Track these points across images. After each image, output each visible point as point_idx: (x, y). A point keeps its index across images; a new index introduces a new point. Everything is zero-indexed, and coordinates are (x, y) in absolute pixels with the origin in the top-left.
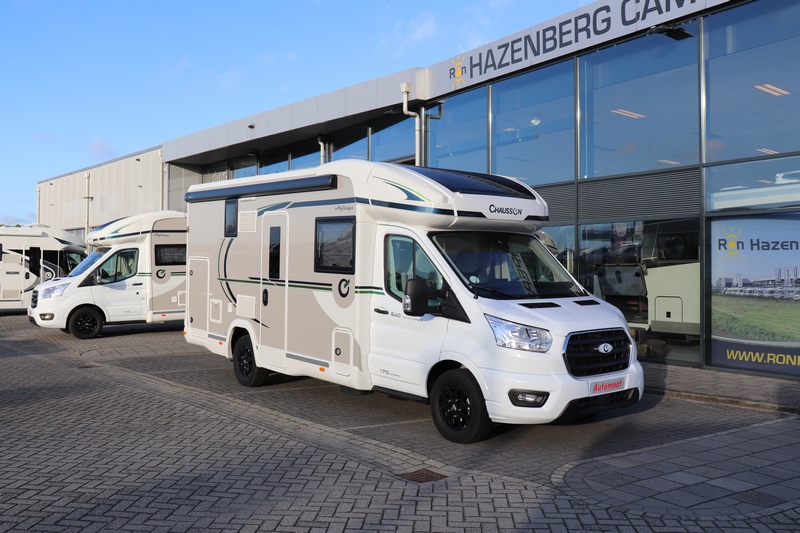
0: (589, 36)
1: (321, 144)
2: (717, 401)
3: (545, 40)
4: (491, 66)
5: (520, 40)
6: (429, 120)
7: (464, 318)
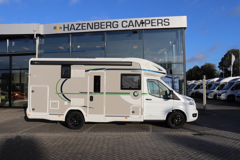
0: (111, 28)
3: (95, 26)
5: (85, 24)
7: (179, 99)
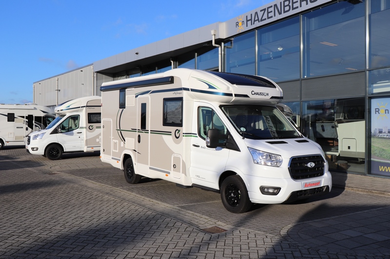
0: (307, 4)
1: (172, 62)
2: (373, 192)
3: (284, 6)
4: (257, 20)
5: (271, 7)
6: (226, 49)
7: (237, 149)
